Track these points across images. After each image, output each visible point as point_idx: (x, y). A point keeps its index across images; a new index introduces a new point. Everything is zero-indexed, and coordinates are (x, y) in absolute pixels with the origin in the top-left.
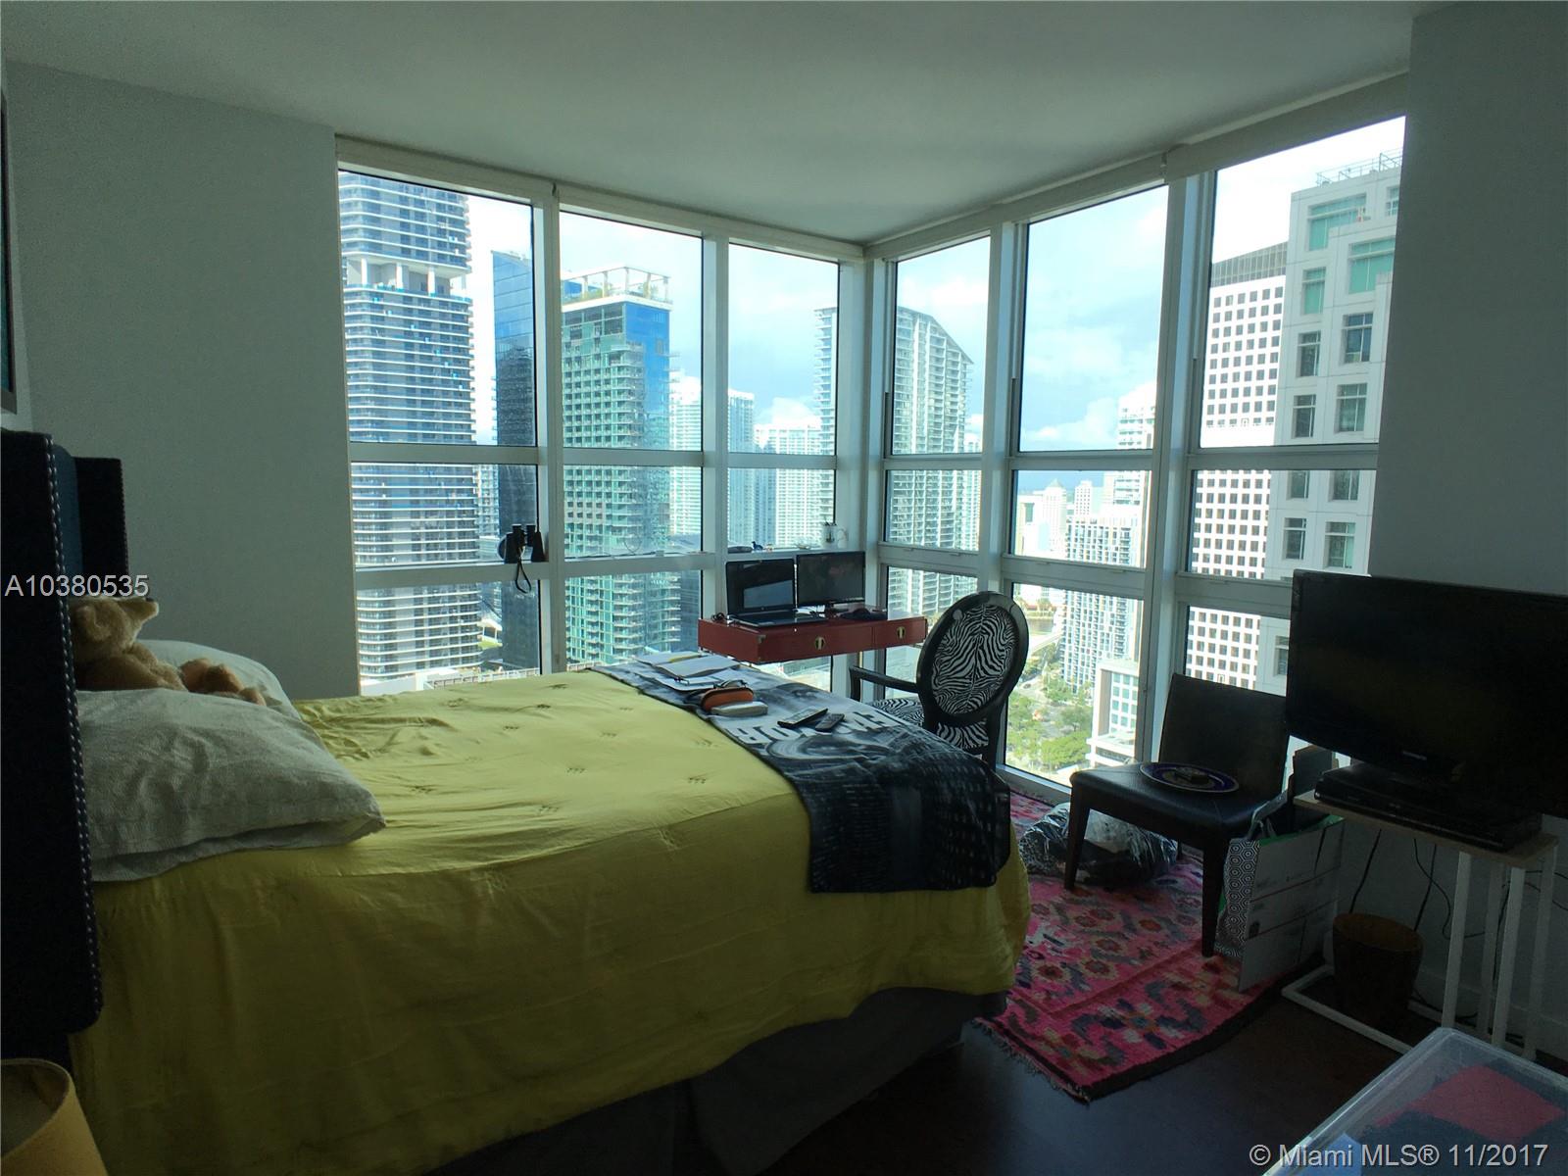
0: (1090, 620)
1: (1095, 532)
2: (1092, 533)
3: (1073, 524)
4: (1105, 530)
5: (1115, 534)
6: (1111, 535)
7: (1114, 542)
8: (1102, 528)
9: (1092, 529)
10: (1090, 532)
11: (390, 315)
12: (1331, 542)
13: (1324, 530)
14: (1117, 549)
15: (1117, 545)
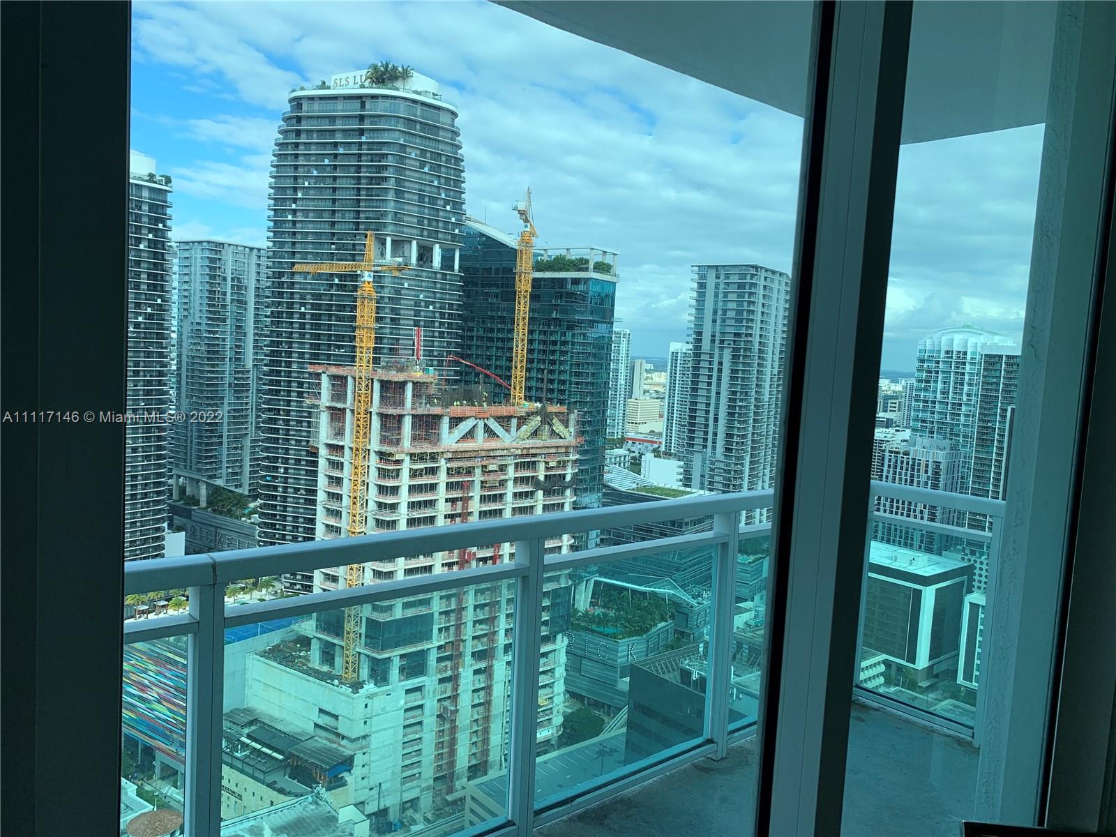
0: (901, 537)
2: (905, 463)
4: (917, 462)
5: (927, 466)
6: (923, 468)
7: (926, 472)
9: (905, 460)
10: (902, 462)
14: (928, 477)
15: (929, 474)
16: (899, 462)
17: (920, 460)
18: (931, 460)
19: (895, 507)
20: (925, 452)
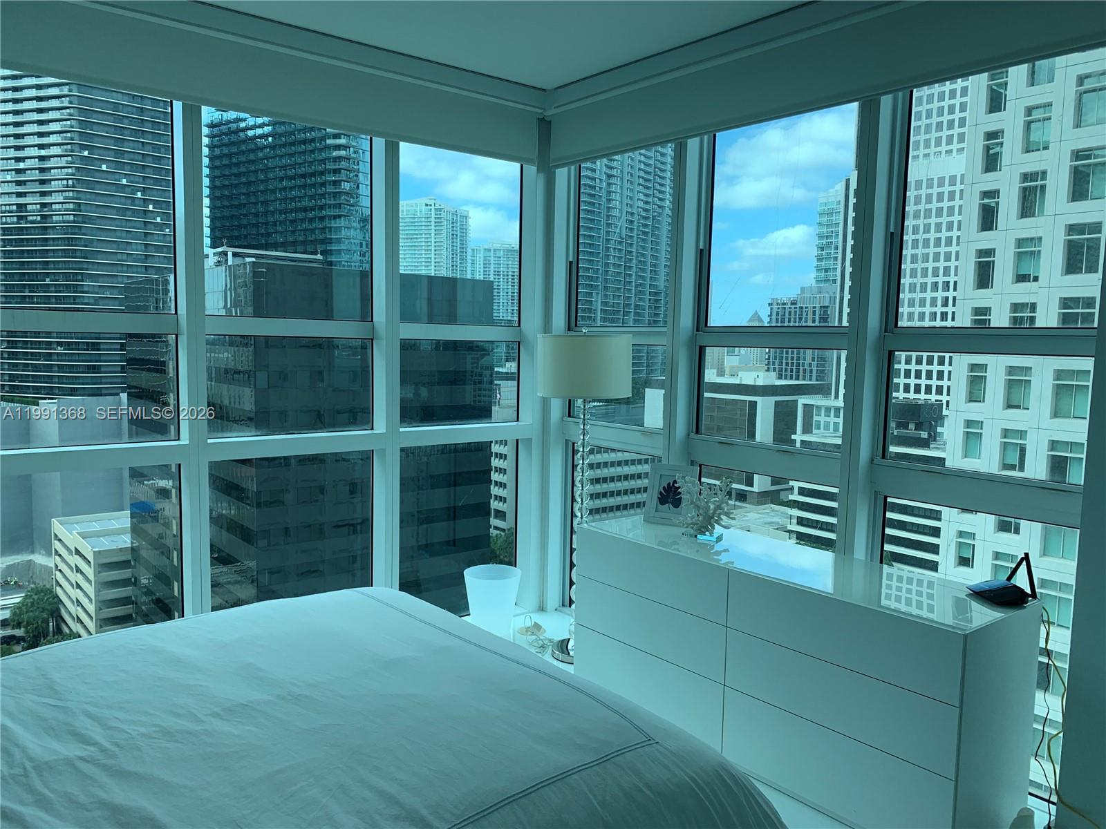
1: (795, 312)
2: (793, 314)
3: (775, 306)
4: (804, 310)
5: (814, 313)
6: (810, 314)
8: (802, 308)
9: (793, 310)
10: (790, 312)
12: (1018, 256)
13: (1013, 245)
16: (787, 314)
17: (806, 308)
18: (818, 306)
19: (784, 364)
20: (812, 299)
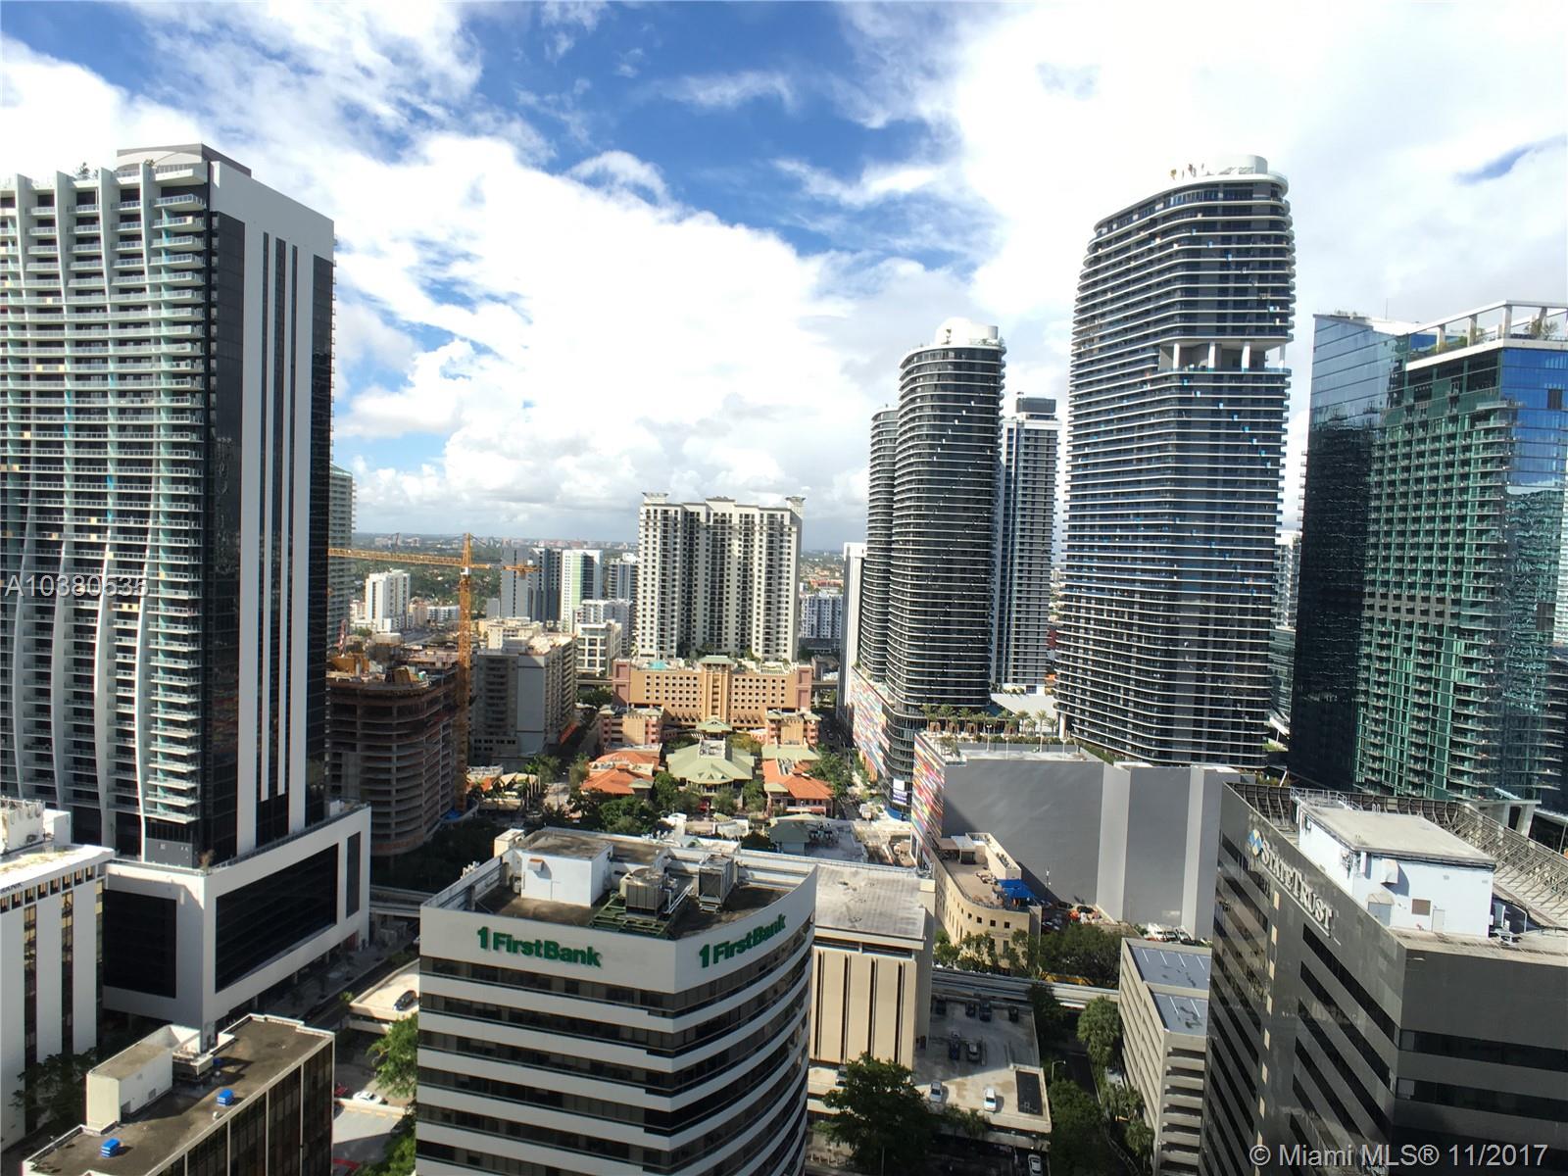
11: (1199, 395)
